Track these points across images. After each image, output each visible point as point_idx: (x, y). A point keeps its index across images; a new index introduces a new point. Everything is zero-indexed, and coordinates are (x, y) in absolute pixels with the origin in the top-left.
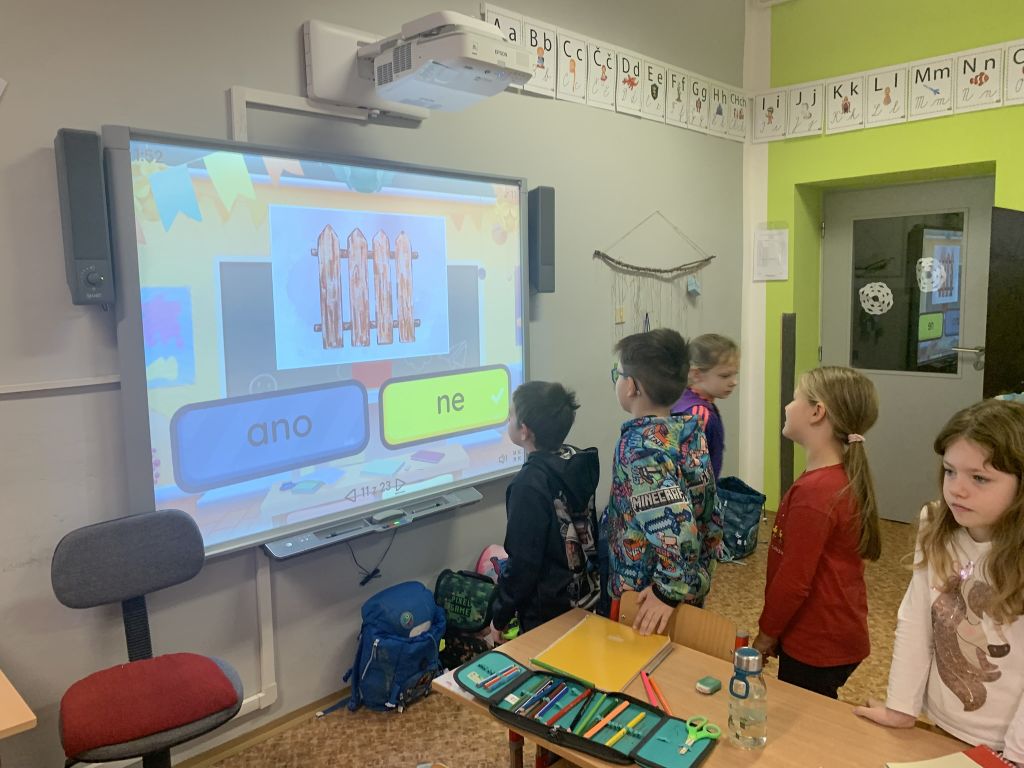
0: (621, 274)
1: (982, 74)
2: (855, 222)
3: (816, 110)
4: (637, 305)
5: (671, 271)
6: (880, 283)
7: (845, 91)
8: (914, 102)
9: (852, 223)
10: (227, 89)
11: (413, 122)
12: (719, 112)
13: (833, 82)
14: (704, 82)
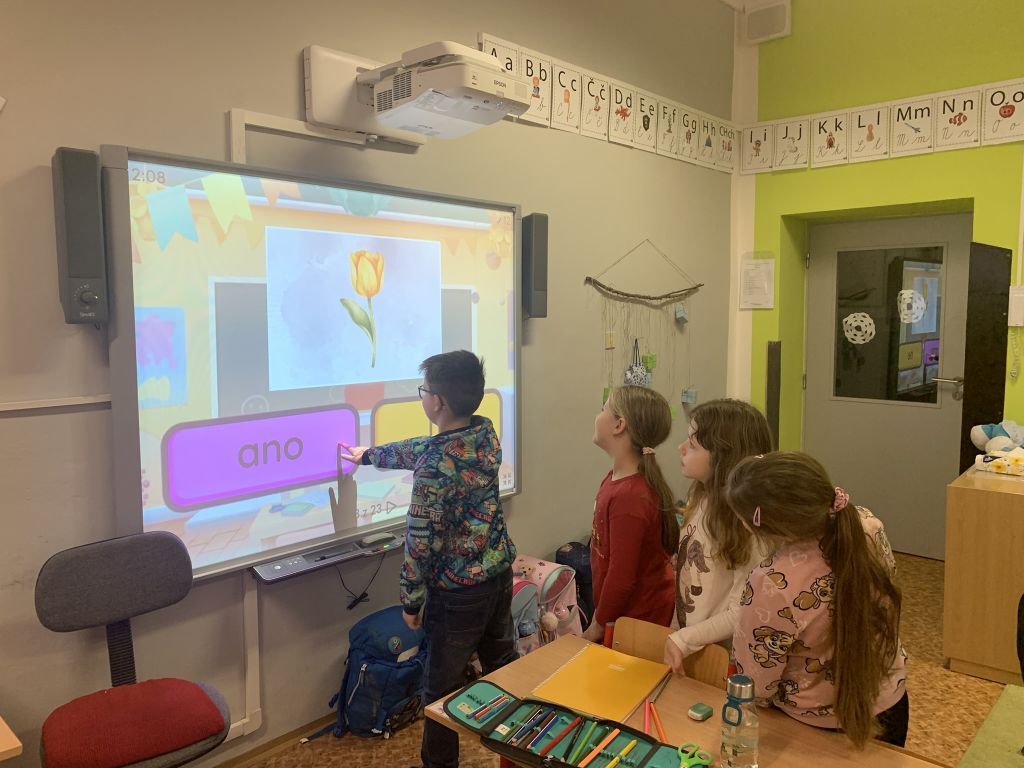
0: (611, 301)
1: (961, 114)
2: (839, 253)
3: (802, 144)
4: (626, 331)
5: (660, 298)
6: (863, 314)
7: (830, 127)
8: (896, 140)
9: (836, 254)
10: (226, 111)
11: (410, 148)
12: (709, 143)
13: (819, 117)
14: (694, 114)
